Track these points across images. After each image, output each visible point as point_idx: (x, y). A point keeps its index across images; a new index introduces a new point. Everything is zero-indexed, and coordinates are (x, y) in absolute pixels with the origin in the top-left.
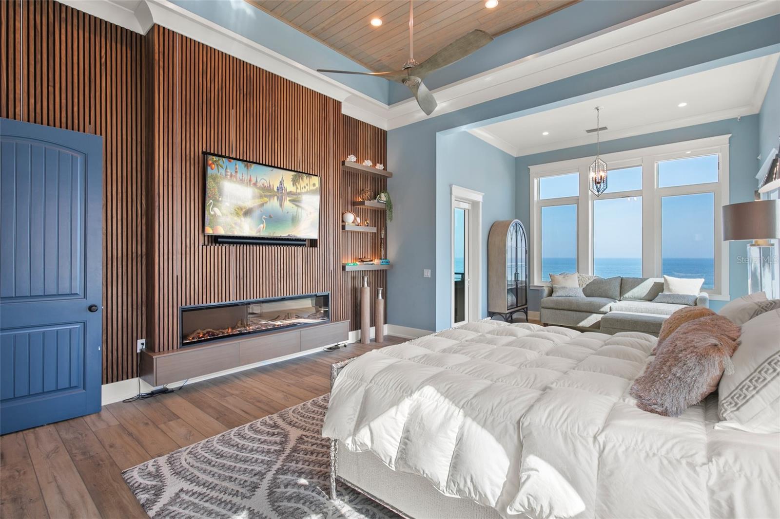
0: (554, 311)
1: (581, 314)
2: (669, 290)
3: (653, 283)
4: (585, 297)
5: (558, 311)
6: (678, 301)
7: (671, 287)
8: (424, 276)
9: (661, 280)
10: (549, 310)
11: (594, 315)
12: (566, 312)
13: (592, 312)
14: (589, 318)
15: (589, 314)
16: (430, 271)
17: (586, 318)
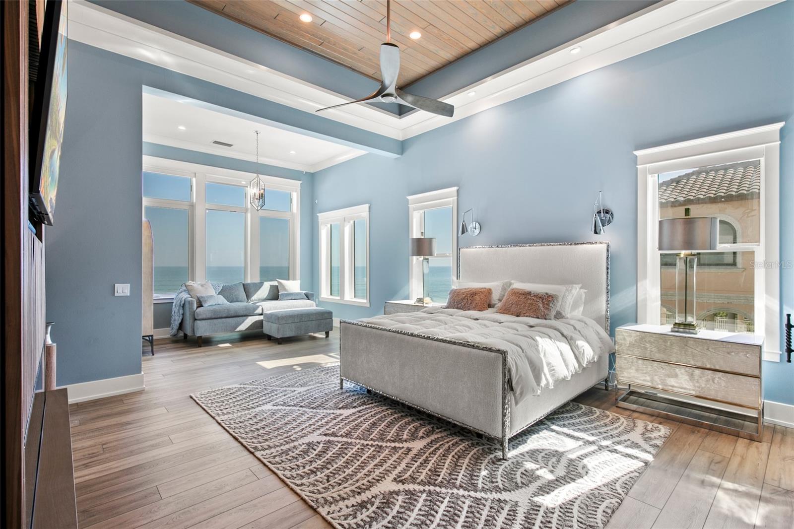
0: (212, 321)
1: (238, 319)
2: (285, 290)
3: (269, 286)
4: (229, 303)
5: (215, 321)
6: (298, 297)
7: (286, 288)
8: (116, 294)
9: (275, 283)
10: (206, 321)
11: (250, 318)
12: (224, 320)
13: (247, 316)
14: (245, 322)
15: (245, 318)
16: (129, 285)
17: (243, 322)
